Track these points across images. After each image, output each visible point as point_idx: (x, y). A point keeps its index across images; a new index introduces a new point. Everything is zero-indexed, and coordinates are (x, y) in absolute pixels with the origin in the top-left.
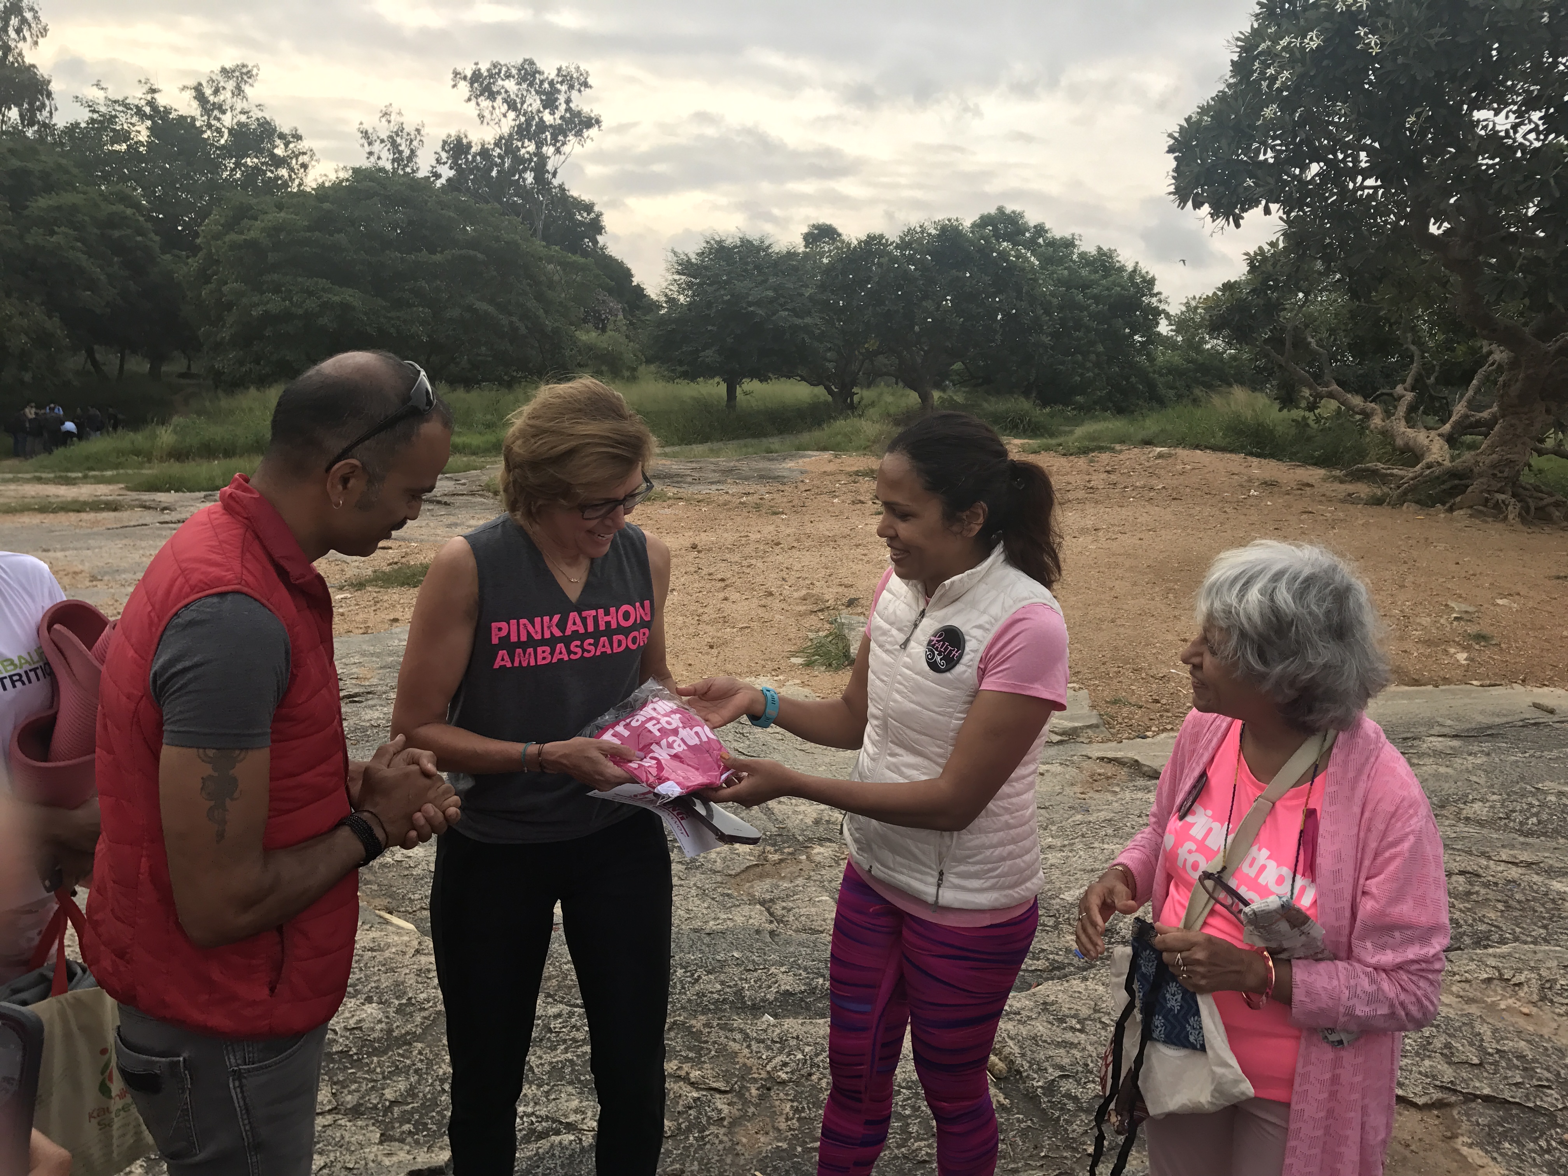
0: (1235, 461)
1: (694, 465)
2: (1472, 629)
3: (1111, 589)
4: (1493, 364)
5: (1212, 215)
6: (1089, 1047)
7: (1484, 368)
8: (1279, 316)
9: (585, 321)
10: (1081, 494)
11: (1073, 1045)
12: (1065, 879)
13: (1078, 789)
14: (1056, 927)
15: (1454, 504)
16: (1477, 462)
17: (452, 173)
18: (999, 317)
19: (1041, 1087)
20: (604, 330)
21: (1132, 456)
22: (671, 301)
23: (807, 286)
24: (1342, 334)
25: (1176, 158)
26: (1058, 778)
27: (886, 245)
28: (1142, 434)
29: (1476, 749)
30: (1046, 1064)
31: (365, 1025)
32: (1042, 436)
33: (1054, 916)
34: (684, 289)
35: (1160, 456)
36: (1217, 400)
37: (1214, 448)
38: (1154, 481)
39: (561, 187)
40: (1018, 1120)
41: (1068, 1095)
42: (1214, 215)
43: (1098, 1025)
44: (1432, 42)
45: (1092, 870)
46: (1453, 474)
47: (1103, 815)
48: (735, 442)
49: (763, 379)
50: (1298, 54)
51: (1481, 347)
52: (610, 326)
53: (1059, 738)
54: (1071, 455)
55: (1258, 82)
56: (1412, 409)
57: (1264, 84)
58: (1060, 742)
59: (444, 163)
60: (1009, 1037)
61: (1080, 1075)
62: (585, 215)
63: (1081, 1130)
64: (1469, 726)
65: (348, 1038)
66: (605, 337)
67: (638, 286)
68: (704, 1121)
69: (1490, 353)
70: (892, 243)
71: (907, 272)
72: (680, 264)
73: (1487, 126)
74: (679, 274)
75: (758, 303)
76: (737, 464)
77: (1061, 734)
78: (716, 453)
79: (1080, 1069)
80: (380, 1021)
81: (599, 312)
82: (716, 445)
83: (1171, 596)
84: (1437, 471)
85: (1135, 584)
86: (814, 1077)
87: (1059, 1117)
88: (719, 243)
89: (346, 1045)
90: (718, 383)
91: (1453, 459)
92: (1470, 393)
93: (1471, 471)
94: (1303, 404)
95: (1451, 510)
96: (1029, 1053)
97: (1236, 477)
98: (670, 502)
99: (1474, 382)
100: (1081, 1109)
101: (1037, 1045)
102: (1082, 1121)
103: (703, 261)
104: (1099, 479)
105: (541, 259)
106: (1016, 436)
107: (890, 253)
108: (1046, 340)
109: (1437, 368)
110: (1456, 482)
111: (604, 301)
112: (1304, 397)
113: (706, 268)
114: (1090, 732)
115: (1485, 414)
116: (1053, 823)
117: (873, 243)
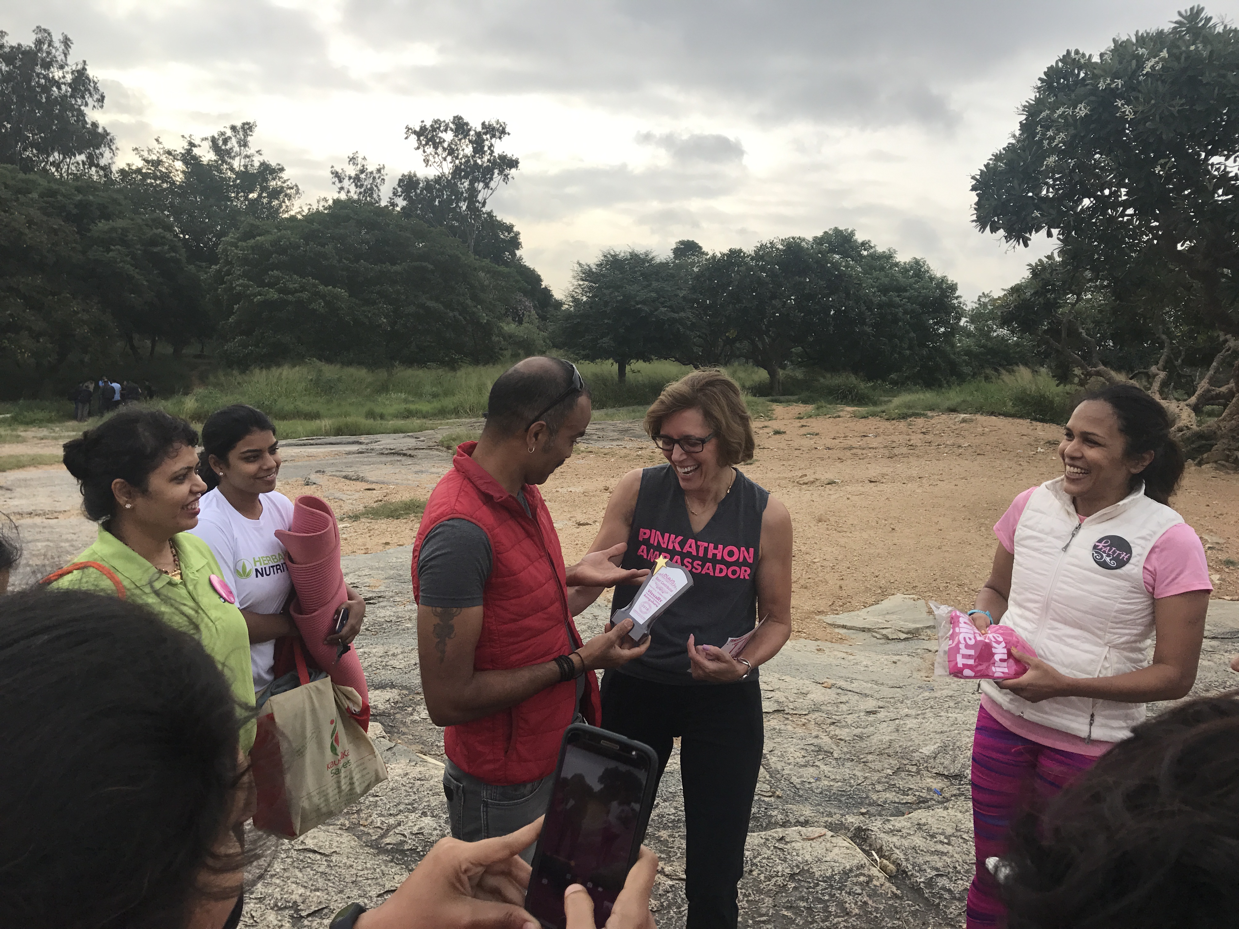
0: (1023, 425)
1: (598, 426)
2: (1223, 556)
3: (937, 523)
4: (1228, 350)
5: (1006, 237)
6: (956, 855)
7: (1221, 354)
8: (1056, 312)
9: (506, 315)
10: (904, 450)
11: (943, 854)
12: (922, 738)
13: (923, 674)
14: (918, 772)
15: (1202, 459)
16: (1219, 428)
17: (404, 203)
18: (832, 313)
19: (923, 882)
20: (520, 322)
21: (941, 421)
22: (576, 300)
23: (681, 289)
24: (1106, 326)
25: (977, 195)
26: (908, 665)
27: (744, 257)
28: (947, 404)
29: (1230, 648)
30: (924, 867)
31: (426, 832)
32: (866, 404)
33: (916, 765)
34: (586, 292)
35: (964, 421)
36: (1006, 377)
37: (1006, 415)
38: (961, 441)
39: (490, 214)
40: (909, 905)
41: (944, 888)
42: (1008, 238)
43: (961, 841)
44: (1175, 110)
45: (942, 732)
46: (1200, 436)
47: (946, 692)
48: (625, 408)
49: (647, 359)
50: (1070, 120)
51: (1218, 336)
52: (526, 319)
53: (904, 636)
54: (893, 419)
55: (1041, 141)
56: (1164, 384)
57: (1046, 142)
58: (906, 639)
59: (400, 196)
60: (895, 847)
61: (951, 875)
62: (506, 234)
63: (956, 912)
64: (1224, 630)
65: (414, 840)
66: (522, 328)
67: (546, 288)
68: (679, 901)
69: (1226, 341)
70: (748, 256)
71: (759, 278)
72: (584, 273)
73: (1219, 168)
74: (583, 280)
75: (643, 302)
76: (630, 425)
77: (907, 633)
78: (611, 417)
79: (951, 870)
80: (435, 829)
81: (516, 308)
82: (611, 411)
83: (983, 529)
84: (1188, 433)
85: (954, 520)
86: (755, 873)
87: (939, 904)
88: (614, 256)
89: (414, 845)
90: (612, 364)
91: (1200, 424)
92: (1211, 372)
93: (1215, 433)
94: (1076, 380)
95: (1200, 464)
96: (911, 859)
97: (1025, 438)
98: (583, 455)
99: (1214, 364)
100: (954, 898)
101: (917, 853)
102: (956, 906)
103: (601, 270)
104: (916, 439)
105: (475, 269)
106: (847, 404)
107: (746, 264)
108: (868, 330)
109: (1183, 353)
110: (1204, 442)
111: (520, 301)
112: (1076, 375)
113: (604, 276)
114: (929, 632)
115: (1224, 389)
116: (907, 698)
117: (735, 255)
